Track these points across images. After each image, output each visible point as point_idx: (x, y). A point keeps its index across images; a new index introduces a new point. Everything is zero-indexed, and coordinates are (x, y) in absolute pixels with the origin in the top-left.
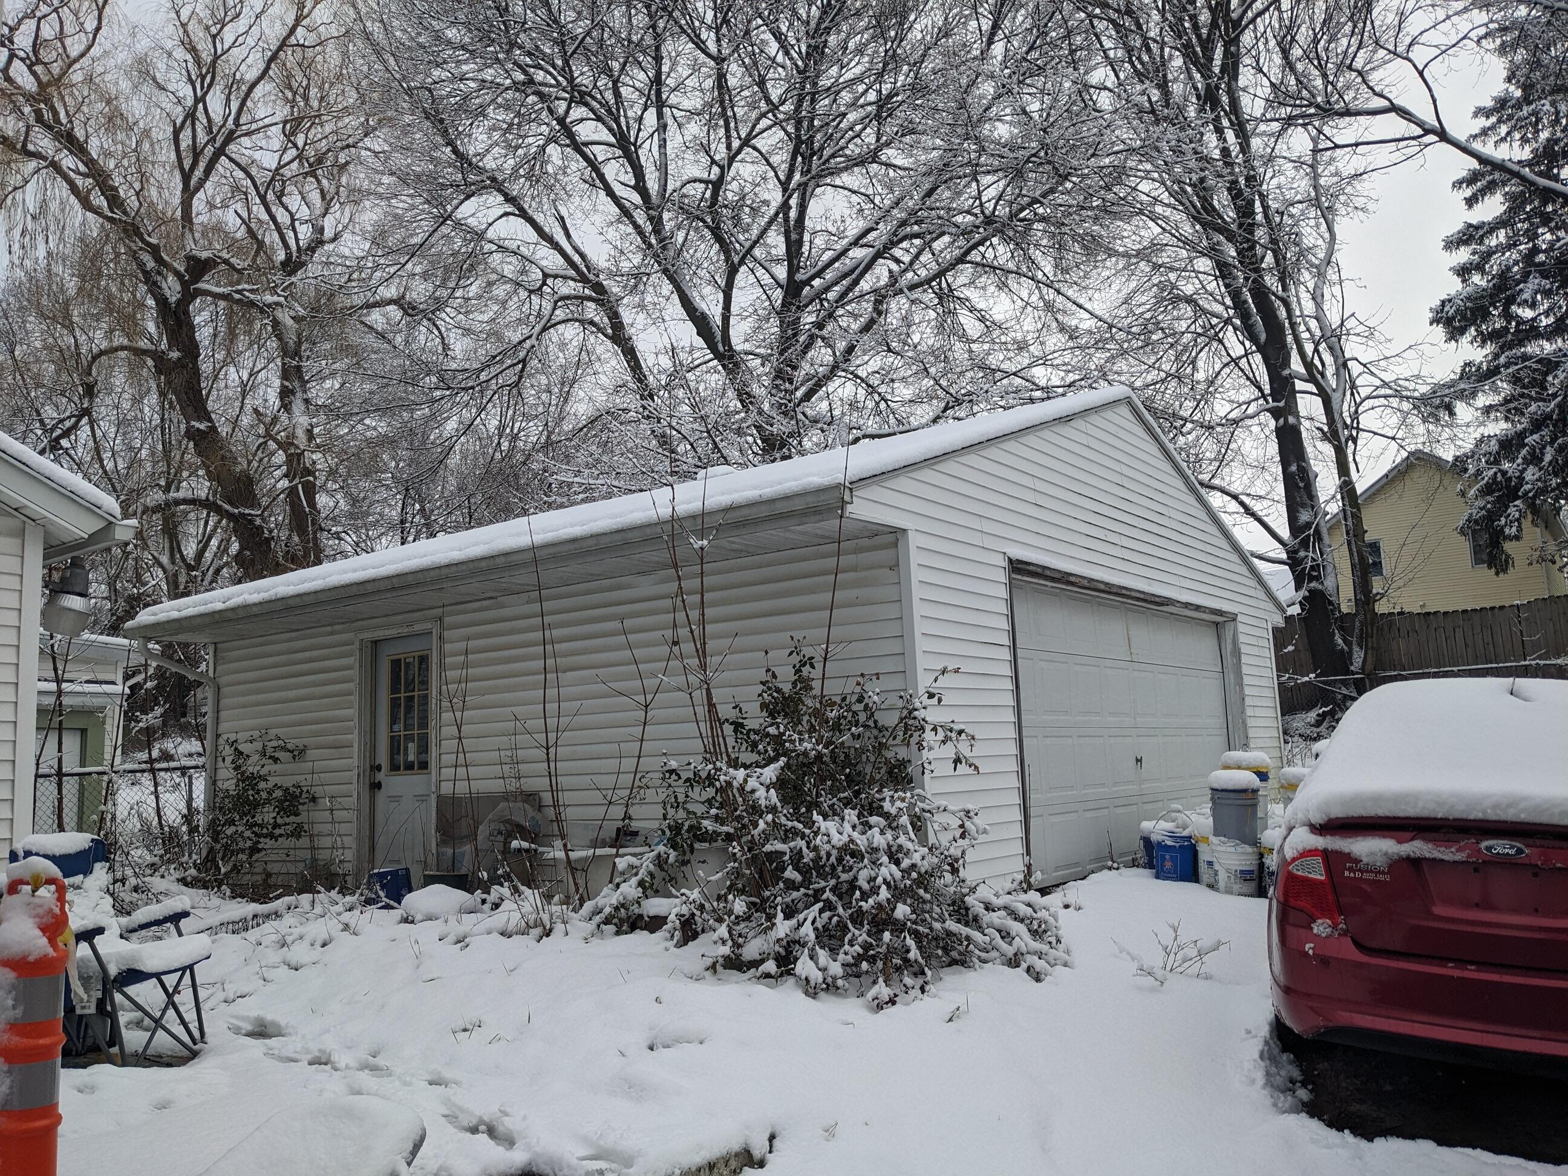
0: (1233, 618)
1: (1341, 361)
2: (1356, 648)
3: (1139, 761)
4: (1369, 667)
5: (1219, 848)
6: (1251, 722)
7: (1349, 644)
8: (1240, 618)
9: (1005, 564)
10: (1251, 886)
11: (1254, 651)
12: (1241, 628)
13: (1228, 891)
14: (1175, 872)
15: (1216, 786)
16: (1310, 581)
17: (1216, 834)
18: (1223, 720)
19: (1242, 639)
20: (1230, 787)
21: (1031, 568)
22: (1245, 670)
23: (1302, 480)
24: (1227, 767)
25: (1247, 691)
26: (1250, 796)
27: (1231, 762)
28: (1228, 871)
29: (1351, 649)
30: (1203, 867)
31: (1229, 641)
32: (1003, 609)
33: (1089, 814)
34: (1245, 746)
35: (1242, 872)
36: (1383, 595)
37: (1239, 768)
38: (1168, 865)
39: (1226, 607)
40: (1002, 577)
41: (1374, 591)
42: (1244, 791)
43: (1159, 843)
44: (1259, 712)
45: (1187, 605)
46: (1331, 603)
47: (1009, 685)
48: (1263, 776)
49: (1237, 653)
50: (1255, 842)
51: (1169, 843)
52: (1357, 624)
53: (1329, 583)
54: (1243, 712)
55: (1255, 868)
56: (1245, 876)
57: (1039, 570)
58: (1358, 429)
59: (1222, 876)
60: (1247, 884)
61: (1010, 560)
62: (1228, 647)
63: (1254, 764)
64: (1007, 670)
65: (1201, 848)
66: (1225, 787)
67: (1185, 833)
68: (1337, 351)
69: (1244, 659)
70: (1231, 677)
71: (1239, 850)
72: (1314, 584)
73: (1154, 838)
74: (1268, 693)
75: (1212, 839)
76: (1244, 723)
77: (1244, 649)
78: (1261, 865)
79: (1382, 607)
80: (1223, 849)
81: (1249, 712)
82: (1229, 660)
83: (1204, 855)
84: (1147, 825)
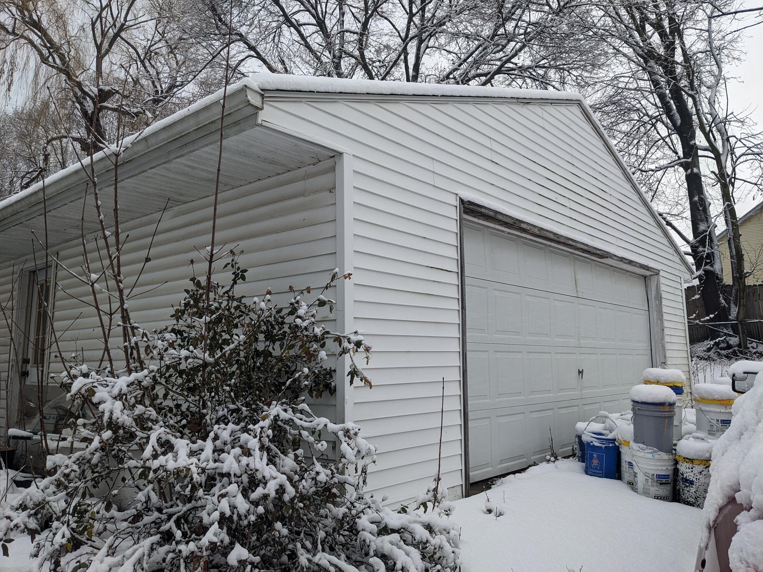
0: (657, 273)
1: (725, 137)
2: (732, 306)
3: (580, 372)
4: (740, 317)
5: (638, 454)
6: (668, 346)
7: (728, 303)
8: (661, 273)
9: (457, 203)
10: (665, 490)
11: (672, 297)
12: (662, 280)
13: (646, 493)
14: (601, 469)
15: (637, 399)
16: (705, 266)
17: (636, 441)
18: (647, 345)
19: (663, 288)
20: (650, 400)
21: (483, 210)
22: (665, 309)
23: (701, 206)
24: (647, 382)
25: (666, 324)
26: (667, 409)
27: (651, 378)
28: (646, 474)
29: (729, 306)
30: (624, 466)
31: (654, 288)
32: (453, 240)
33: (535, 415)
34: (664, 364)
35: (659, 476)
36: (750, 274)
37: (658, 383)
38: (595, 462)
39: (651, 264)
40: (454, 214)
41: (745, 271)
42: (662, 404)
43: (588, 444)
44: (674, 339)
45: (622, 259)
46: (717, 278)
47: (456, 306)
48: (678, 390)
49: (659, 298)
50: (671, 449)
51: (597, 444)
52: (734, 291)
53: (717, 267)
54: (663, 339)
55: (670, 473)
56: (661, 480)
57: (491, 214)
58: (735, 178)
59: (641, 480)
60: (662, 487)
61: (462, 201)
62: (653, 293)
63: (671, 379)
64: (455, 293)
65: (624, 450)
66: (644, 400)
67: (610, 436)
68: (723, 133)
69: (664, 302)
70: (654, 315)
71: (657, 456)
72: (708, 267)
73: (586, 438)
74: (681, 327)
75: (632, 444)
76: (663, 347)
77: (664, 295)
78: (676, 471)
79: (750, 281)
80: (642, 454)
81: (667, 339)
82: (653, 302)
83: (626, 457)
84: (581, 425)
